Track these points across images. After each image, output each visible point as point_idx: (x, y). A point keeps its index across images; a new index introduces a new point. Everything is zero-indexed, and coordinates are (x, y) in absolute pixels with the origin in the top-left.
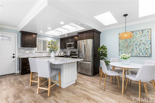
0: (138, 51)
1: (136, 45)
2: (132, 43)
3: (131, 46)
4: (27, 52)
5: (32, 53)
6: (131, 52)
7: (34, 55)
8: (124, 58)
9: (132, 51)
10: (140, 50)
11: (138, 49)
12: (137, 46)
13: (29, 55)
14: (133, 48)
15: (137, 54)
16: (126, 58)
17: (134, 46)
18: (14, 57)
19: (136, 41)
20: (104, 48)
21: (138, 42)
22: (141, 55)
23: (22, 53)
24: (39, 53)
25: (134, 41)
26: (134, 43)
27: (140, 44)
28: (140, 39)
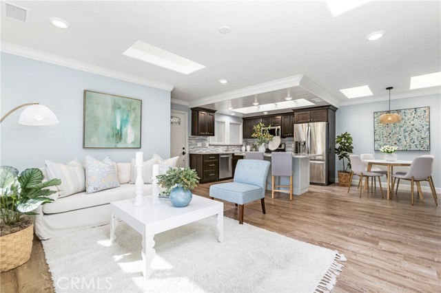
0: (408, 141)
1: (405, 131)
2: (398, 129)
3: (395, 133)
4: (199, 144)
5: (204, 146)
6: (395, 144)
7: (208, 150)
8: (388, 152)
9: (397, 142)
10: (412, 141)
11: (408, 139)
12: (407, 134)
13: (201, 150)
14: (400, 137)
15: (406, 146)
16: (391, 152)
17: (402, 133)
18: (184, 153)
19: (405, 126)
20: (346, 137)
21: (408, 127)
22: (413, 148)
23: (192, 147)
24: (213, 147)
25: (402, 125)
26: (402, 129)
27: (412, 131)
28: (412, 123)
